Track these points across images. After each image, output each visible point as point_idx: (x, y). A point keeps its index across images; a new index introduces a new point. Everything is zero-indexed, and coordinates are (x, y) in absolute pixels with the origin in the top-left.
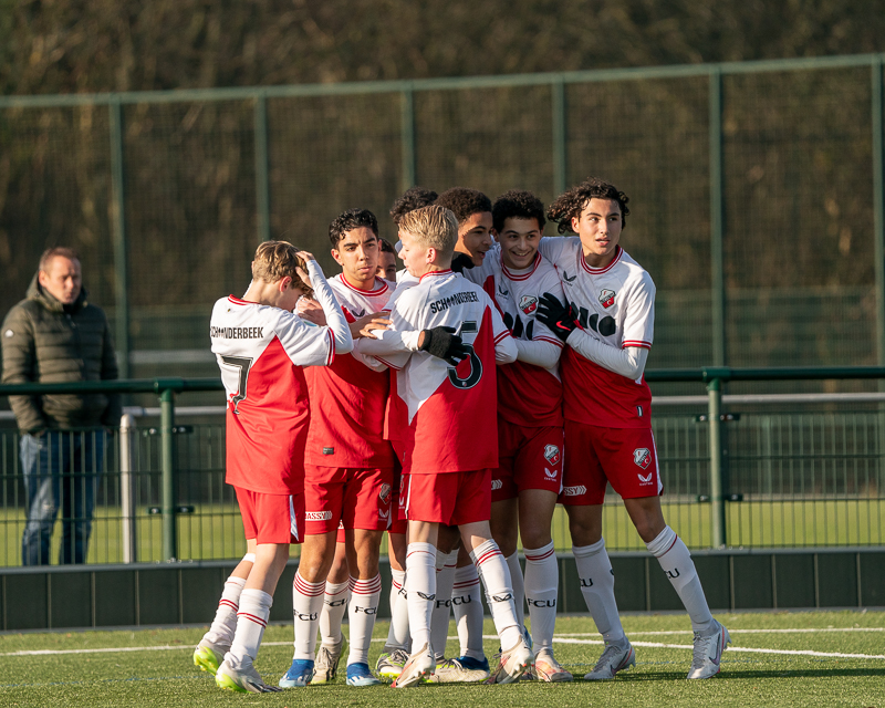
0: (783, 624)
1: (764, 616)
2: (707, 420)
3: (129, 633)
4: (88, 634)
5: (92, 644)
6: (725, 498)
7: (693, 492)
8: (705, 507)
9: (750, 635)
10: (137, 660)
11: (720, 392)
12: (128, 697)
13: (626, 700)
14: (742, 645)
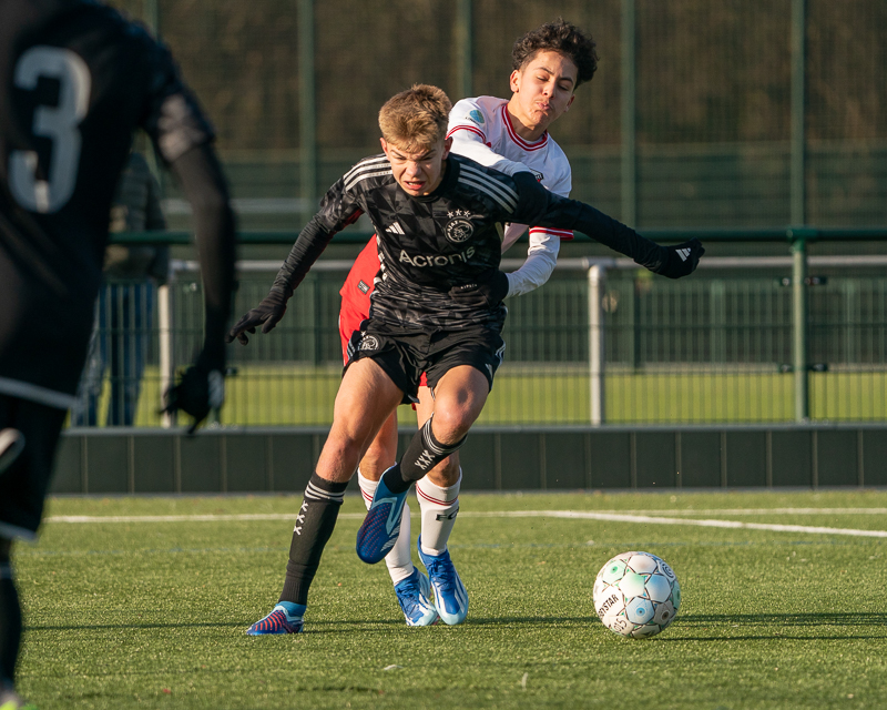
0: (870, 504)
1: (849, 494)
2: (791, 285)
3: (170, 502)
4: (126, 501)
5: (131, 512)
6: (809, 368)
7: (775, 360)
8: (787, 378)
9: (834, 516)
10: (178, 530)
11: (806, 253)
12: (172, 568)
13: (703, 583)
14: (826, 525)
